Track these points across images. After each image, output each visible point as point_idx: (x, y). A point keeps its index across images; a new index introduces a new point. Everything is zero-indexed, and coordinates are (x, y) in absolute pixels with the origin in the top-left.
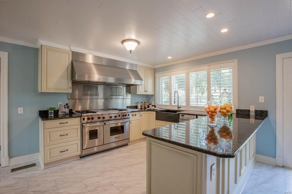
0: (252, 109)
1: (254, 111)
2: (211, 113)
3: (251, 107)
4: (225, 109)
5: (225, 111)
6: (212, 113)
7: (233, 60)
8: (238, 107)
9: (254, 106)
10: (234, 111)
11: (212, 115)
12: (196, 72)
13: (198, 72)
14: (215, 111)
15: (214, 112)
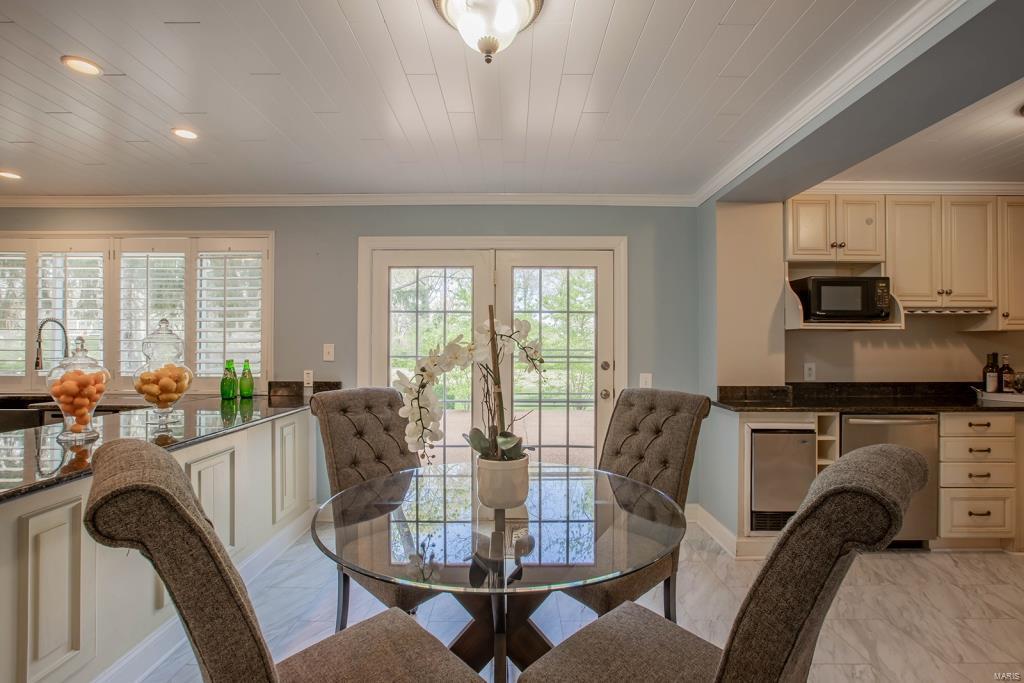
0: (308, 379)
1: (311, 385)
2: (70, 399)
3: (305, 376)
4: (156, 381)
5: (155, 389)
6: (74, 396)
7: (264, 232)
8: (275, 376)
9: (311, 372)
10: (262, 389)
11: (72, 403)
12: (145, 254)
13: (150, 254)
14: (81, 390)
15: (79, 394)
